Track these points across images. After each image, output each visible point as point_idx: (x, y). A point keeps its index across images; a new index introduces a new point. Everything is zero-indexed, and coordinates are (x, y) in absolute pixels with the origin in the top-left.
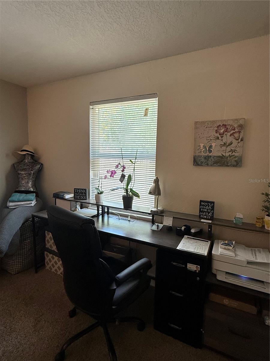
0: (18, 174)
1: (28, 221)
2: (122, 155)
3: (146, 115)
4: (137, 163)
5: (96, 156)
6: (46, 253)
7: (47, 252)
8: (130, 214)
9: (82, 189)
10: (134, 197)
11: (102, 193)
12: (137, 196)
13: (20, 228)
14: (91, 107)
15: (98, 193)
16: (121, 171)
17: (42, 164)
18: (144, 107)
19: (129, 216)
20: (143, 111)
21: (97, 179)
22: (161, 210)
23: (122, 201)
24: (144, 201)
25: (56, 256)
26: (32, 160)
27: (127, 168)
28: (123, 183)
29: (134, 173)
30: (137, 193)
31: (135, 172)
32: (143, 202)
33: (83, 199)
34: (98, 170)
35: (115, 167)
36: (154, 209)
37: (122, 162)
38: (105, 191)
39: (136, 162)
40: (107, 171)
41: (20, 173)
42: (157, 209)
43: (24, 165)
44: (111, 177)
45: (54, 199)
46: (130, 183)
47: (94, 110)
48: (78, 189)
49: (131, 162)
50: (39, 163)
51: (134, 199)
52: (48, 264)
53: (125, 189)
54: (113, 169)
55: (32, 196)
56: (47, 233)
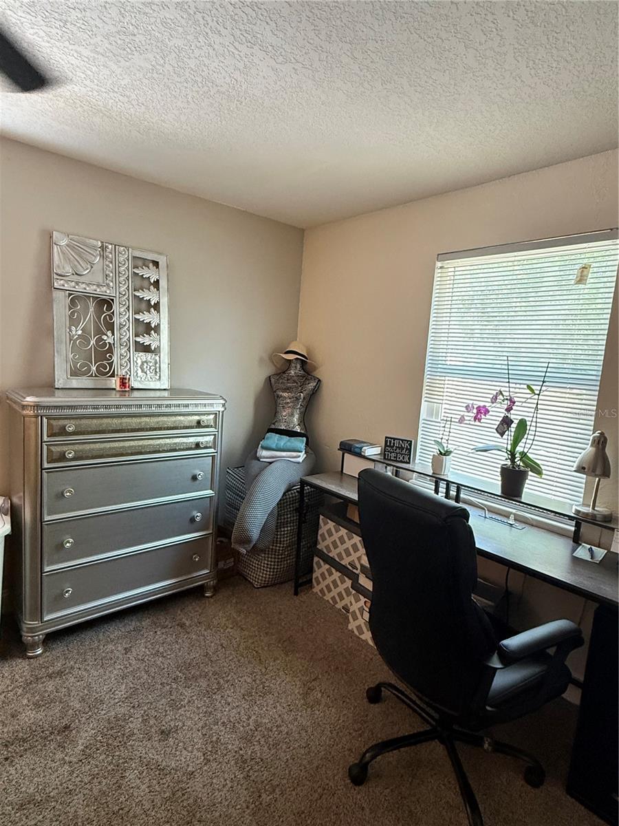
0: (278, 396)
1: (290, 490)
2: (508, 374)
3: (581, 280)
4: (545, 393)
5: (439, 370)
6: (316, 559)
7: (318, 559)
8: (514, 511)
9: (402, 440)
10: (530, 473)
11: (447, 453)
12: (537, 470)
13: (278, 504)
14: (439, 264)
15: (441, 453)
16: (503, 411)
17: (319, 380)
18: (578, 261)
19: (512, 516)
20: (576, 272)
21: (437, 420)
22: (606, 513)
23: (500, 478)
24: (552, 486)
25: (337, 570)
26: (302, 372)
27: (520, 404)
28: (505, 437)
29: (536, 417)
30: (538, 465)
31: (539, 416)
32: (551, 488)
33: (401, 462)
34: (441, 401)
35: (489, 400)
36: (584, 509)
37: (507, 389)
38: (455, 451)
39: (544, 391)
40: (467, 407)
41: (281, 396)
42: (593, 508)
43: (288, 380)
44: (475, 421)
45: (341, 453)
46: (524, 440)
47: (444, 270)
48: (394, 439)
49: (528, 391)
50: (315, 378)
51: (529, 477)
52: (318, 583)
53: (510, 451)
54: (482, 404)
55: (300, 443)
56: (322, 519)
